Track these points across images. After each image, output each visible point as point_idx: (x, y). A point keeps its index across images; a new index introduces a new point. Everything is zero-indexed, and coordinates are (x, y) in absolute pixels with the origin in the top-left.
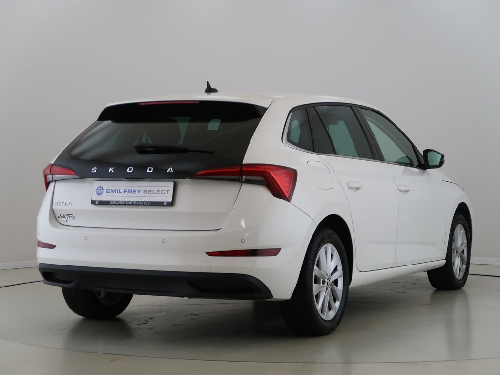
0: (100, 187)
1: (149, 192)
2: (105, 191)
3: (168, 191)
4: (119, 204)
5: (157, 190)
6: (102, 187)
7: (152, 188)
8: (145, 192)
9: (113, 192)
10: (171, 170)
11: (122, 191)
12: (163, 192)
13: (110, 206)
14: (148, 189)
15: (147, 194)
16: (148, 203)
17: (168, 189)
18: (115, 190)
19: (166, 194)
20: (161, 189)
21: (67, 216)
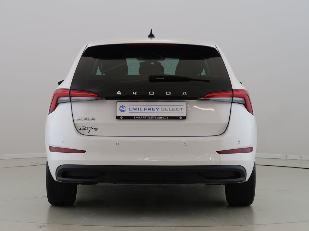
0: (123, 106)
1: (166, 109)
2: (127, 109)
3: (182, 108)
4: (141, 118)
5: (173, 108)
6: (124, 106)
7: (168, 107)
8: (162, 109)
9: (135, 110)
10: (185, 93)
11: (142, 108)
12: (178, 109)
13: (133, 120)
14: (165, 107)
15: (165, 111)
16: (166, 117)
17: (182, 107)
18: (137, 108)
19: (180, 111)
20: (176, 107)
21: (89, 129)
